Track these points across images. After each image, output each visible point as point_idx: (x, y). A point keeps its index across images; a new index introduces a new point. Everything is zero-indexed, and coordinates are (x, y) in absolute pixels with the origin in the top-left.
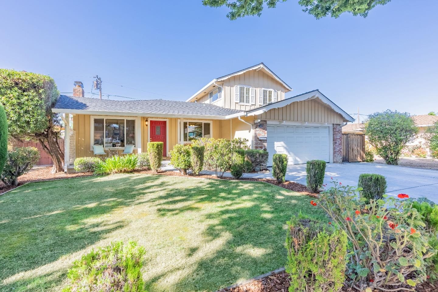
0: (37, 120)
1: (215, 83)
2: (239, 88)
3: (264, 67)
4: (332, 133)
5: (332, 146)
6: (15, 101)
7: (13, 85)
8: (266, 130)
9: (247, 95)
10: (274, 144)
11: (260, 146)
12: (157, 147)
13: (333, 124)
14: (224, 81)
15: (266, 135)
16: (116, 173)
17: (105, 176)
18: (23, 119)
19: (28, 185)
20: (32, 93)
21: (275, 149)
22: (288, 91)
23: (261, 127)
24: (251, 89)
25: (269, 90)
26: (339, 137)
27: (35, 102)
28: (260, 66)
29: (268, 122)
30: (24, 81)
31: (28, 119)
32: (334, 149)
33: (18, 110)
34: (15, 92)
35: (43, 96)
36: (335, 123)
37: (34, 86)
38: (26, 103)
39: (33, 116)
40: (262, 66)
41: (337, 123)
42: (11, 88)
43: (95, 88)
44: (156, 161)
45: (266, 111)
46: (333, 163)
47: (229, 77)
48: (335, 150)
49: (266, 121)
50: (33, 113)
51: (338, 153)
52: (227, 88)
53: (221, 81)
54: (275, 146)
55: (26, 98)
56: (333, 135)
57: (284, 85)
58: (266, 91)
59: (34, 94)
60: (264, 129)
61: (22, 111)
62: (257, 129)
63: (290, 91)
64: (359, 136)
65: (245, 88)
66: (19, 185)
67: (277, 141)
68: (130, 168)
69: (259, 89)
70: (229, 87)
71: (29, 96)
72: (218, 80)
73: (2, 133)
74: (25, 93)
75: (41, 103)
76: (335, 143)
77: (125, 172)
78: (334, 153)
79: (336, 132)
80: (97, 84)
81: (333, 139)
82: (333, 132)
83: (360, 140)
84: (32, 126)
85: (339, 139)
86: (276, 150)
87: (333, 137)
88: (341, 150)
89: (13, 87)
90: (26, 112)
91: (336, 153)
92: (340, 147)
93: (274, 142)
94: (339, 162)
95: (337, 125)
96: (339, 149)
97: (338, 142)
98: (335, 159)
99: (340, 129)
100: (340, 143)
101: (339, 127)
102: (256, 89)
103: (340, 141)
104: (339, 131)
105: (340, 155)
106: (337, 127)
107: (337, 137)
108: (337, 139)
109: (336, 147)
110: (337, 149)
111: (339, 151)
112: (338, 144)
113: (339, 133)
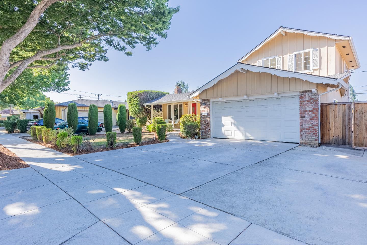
2: (262, 61)
3: (285, 30)
5: (299, 121)
8: (209, 107)
10: (222, 119)
11: (204, 120)
13: (300, 91)
15: (209, 111)
21: (223, 123)
24: (276, 58)
26: (311, 109)
28: (279, 32)
32: (301, 125)
35: (138, 100)
40: (282, 30)
46: (300, 144)
48: (302, 127)
49: (209, 99)
51: (308, 131)
54: (223, 120)
56: (300, 106)
58: (300, 54)
60: (207, 106)
62: (201, 107)
65: (270, 59)
67: (224, 116)
76: (302, 117)
78: (301, 130)
79: (304, 101)
81: (300, 112)
82: (301, 102)
85: (310, 111)
86: (223, 124)
87: (300, 108)
88: (316, 127)
91: (303, 131)
92: (314, 123)
93: (222, 117)
94: (311, 144)
95: (306, 91)
96: (311, 125)
97: (309, 115)
98: (303, 139)
99: (313, 97)
100: (314, 117)
101: (310, 95)
102: (284, 56)
103: (313, 115)
104: (311, 101)
105: (314, 135)
106: (305, 96)
107: (306, 109)
108: (307, 111)
109: (304, 123)
110: (306, 125)
111: (311, 129)
112: (308, 119)
113: (311, 103)
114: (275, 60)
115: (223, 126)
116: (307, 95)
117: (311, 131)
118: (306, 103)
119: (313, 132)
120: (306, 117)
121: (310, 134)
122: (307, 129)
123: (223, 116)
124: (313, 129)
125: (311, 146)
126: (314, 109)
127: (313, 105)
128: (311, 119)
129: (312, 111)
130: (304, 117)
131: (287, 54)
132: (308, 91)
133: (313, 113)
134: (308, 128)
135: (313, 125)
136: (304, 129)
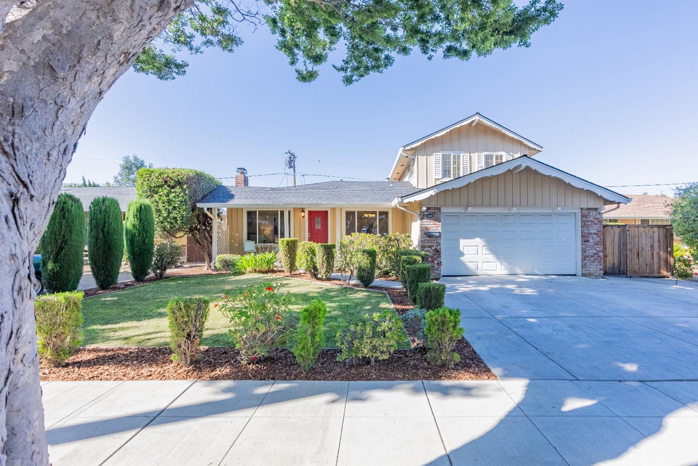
0: (182, 216)
1: (403, 153)
2: (441, 156)
3: (481, 119)
4: (579, 224)
5: (580, 246)
6: (165, 198)
7: (164, 183)
8: (440, 221)
9: (454, 166)
10: (459, 243)
11: (431, 244)
12: (288, 244)
13: (582, 208)
14: (416, 148)
15: (440, 228)
16: (251, 272)
17: (241, 274)
18: (171, 215)
19: (173, 279)
20: (178, 189)
21: (461, 249)
22: (536, 152)
23: (431, 217)
24: (462, 155)
25: (495, 154)
26: (595, 231)
27: (180, 198)
28: (473, 119)
29: (443, 210)
30: (171, 178)
31: (176, 216)
32: (584, 251)
33: (168, 207)
34: (165, 190)
35: (187, 192)
36: (584, 206)
37: (179, 183)
38: (174, 199)
39: (180, 212)
40: (477, 118)
41: (588, 207)
42: (161, 186)
43: (288, 166)
44: (287, 261)
45: (433, 195)
46: (582, 276)
47: (423, 142)
48: (585, 254)
49: (440, 208)
50: (180, 209)
51: (593, 259)
52: (422, 159)
53: (412, 149)
54: (461, 245)
55: (173, 195)
56: (582, 228)
57: (525, 142)
58: (492, 156)
59: (180, 190)
60: (436, 220)
61: (170, 208)
62: (424, 221)
63: (540, 151)
64: (655, 229)
65: (452, 154)
66: (166, 278)
67: (464, 238)
68: (265, 267)
69: (477, 154)
70: (424, 156)
71: (175, 192)
72: (406, 149)
73: (149, 230)
74: (173, 190)
75: (186, 199)
76: (585, 241)
77: (260, 272)
78: (584, 258)
79: (588, 221)
80: (290, 162)
81: (582, 235)
82: (582, 223)
83: (659, 235)
84: (179, 222)
85: (594, 234)
86: (462, 251)
87: (582, 230)
88: (600, 253)
89: (163, 185)
90: (174, 208)
91: (587, 259)
92: (598, 249)
93: (459, 240)
94: (596, 274)
95: (590, 209)
96: (595, 252)
97: (593, 239)
98: (587, 269)
99: (597, 216)
100: (599, 241)
101: (594, 213)
102: (471, 155)
103: (598, 239)
104: (596, 221)
105: (599, 264)
106: (589, 214)
107: (591, 231)
108: (591, 234)
109: (588, 249)
110: (590, 251)
111: (595, 256)
112: (592, 244)
113: (596, 224)
114: (459, 156)
115: (463, 254)
116: (591, 214)
117: (595, 259)
118: (590, 223)
119: (598, 259)
120: (590, 241)
121: (594, 262)
122: (592, 257)
123: (461, 238)
124: (598, 257)
125: (596, 277)
126: (598, 231)
127: (597, 226)
128: (596, 244)
129: (597, 234)
130: (588, 241)
131: (476, 153)
132: (593, 208)
133: (598, 237)
134: (592, 254)
135: (597, 252)
136: (588, 257)
